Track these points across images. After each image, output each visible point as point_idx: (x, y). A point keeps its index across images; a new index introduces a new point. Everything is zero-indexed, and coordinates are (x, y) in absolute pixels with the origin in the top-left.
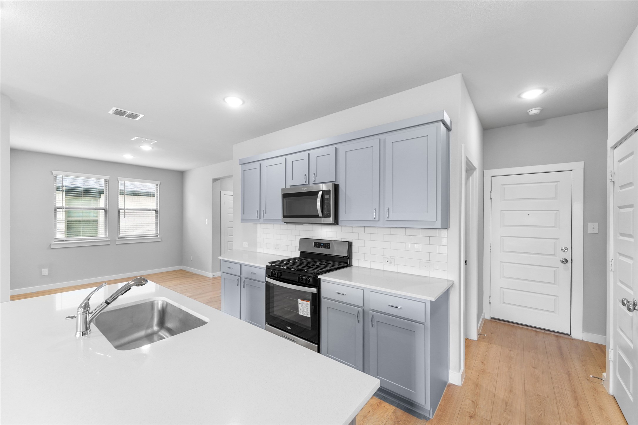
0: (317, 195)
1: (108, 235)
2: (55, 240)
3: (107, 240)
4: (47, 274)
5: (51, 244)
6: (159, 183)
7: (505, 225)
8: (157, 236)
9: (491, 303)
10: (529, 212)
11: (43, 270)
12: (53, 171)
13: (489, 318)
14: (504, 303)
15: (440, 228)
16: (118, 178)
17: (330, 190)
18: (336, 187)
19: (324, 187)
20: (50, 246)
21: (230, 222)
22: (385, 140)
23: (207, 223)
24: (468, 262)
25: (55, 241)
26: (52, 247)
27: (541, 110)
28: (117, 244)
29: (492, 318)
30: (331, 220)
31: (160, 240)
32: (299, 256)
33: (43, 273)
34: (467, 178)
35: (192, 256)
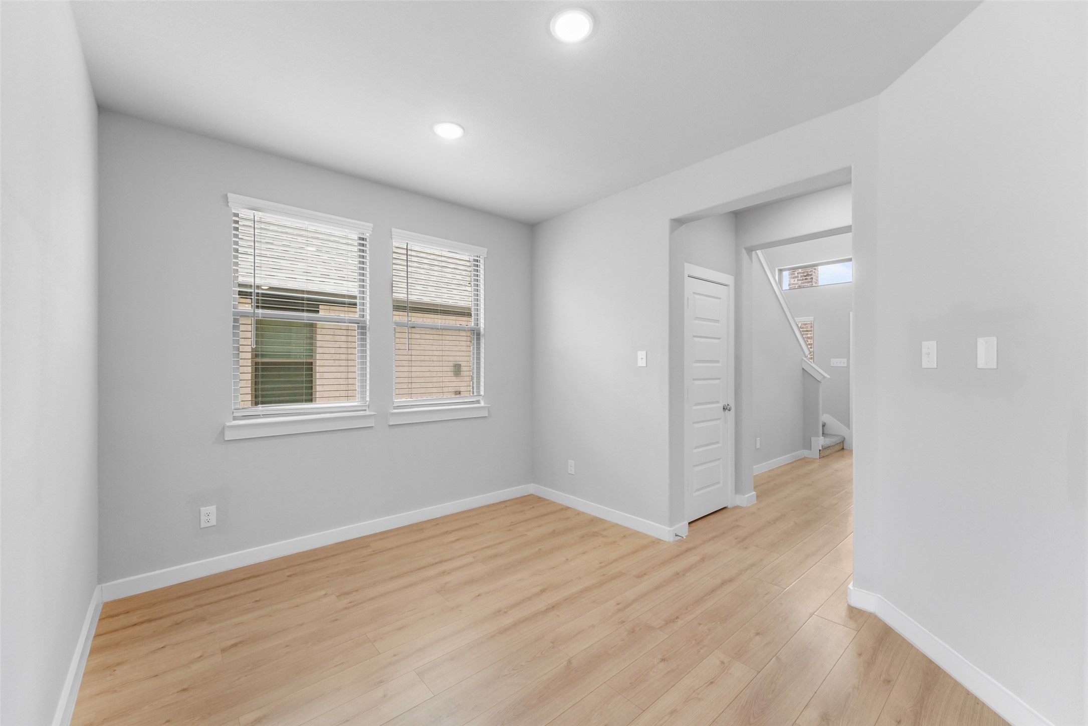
1: (368, 399)
2: (235, 414)
3: (368, 413)
4: (213, 522)
5: (224, 428)
6: (483, 252)
8: (478, 402)
11: (204, 510)
12: (229, 195)
16: (393, 229)
20: (222, 432)
25: (235, 418)
26: (229, 436)
28: (389, 426)
31: (485, 413)
33: (203, 518)
35: (571, 462)
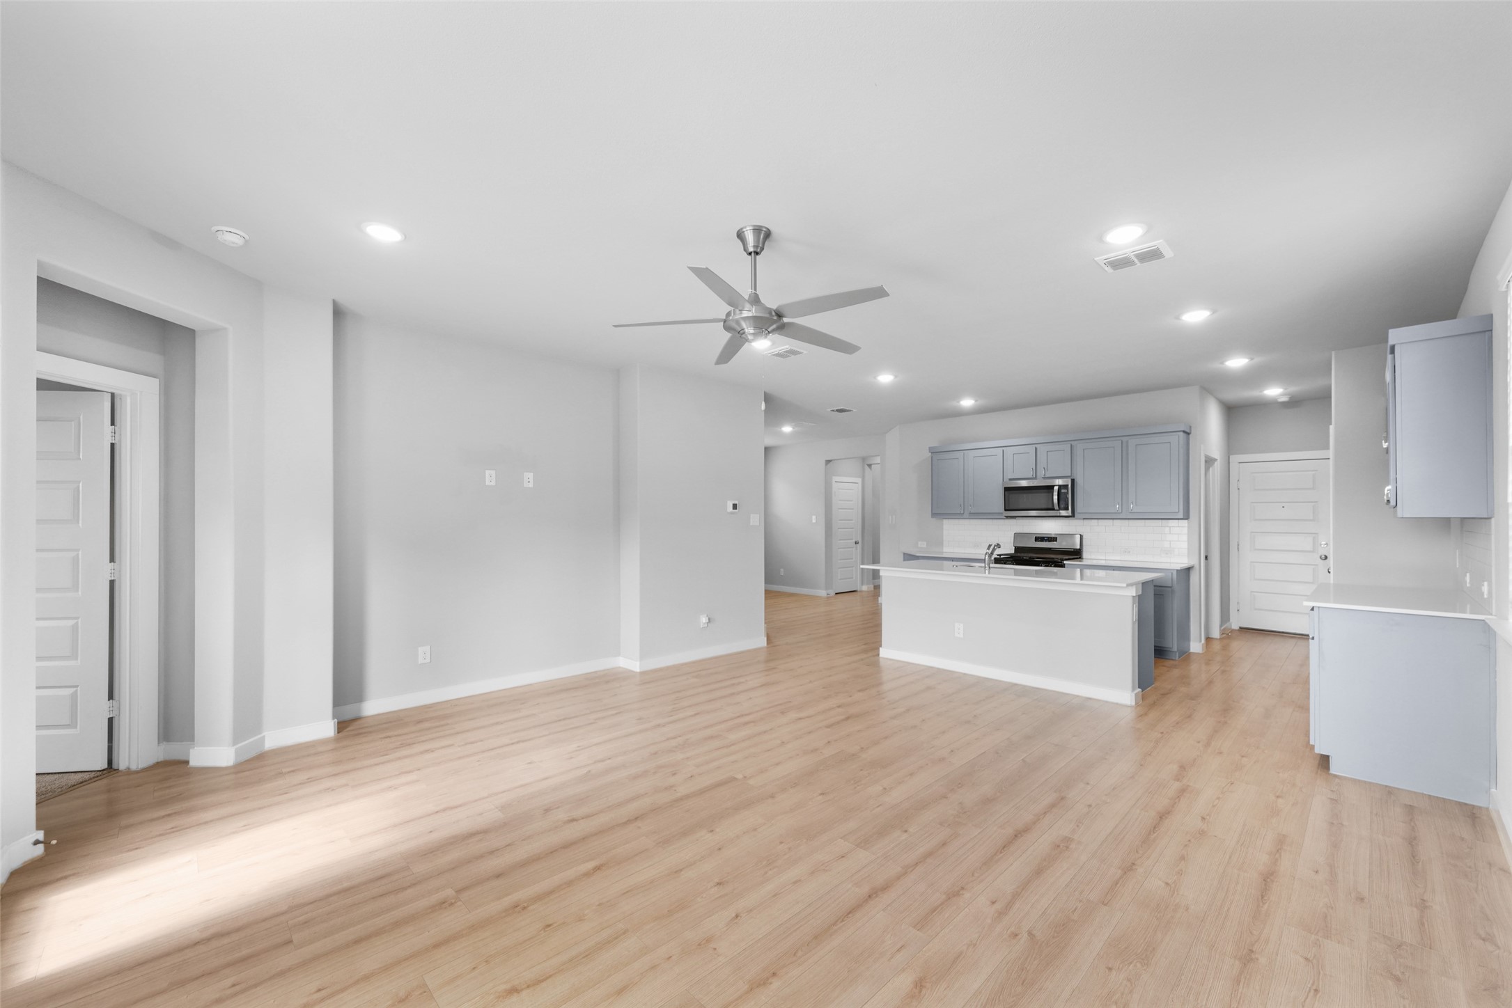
0: (1053, 489)
7: (1256, 520)
9: (1240, 610)
10: (1283, 505)
13: (1237, 628)
14: (1256, 609)
15: (1182, 517)
17: (1068, 485)
18: (1073, 481)
19: (1060, 482)
21: (840, 520)
22: (1127, 442)
23: (814, 521)
24: (1209, 558)
27: (1290, 398)
29: (1241, 628)
30: (1069, 512)
32: (1013, 552)
34: (1207, 470)
